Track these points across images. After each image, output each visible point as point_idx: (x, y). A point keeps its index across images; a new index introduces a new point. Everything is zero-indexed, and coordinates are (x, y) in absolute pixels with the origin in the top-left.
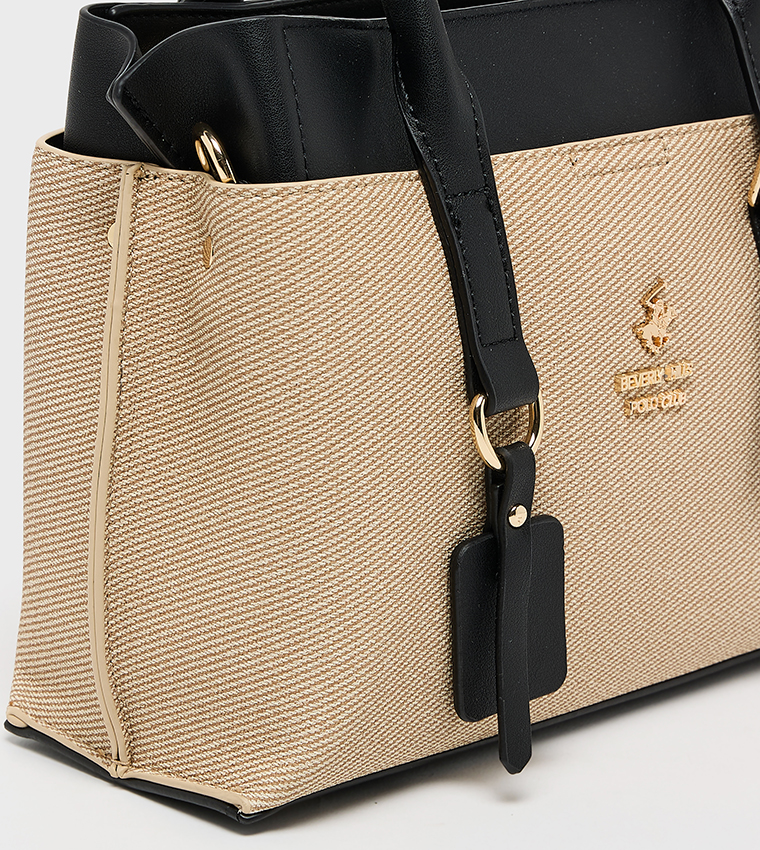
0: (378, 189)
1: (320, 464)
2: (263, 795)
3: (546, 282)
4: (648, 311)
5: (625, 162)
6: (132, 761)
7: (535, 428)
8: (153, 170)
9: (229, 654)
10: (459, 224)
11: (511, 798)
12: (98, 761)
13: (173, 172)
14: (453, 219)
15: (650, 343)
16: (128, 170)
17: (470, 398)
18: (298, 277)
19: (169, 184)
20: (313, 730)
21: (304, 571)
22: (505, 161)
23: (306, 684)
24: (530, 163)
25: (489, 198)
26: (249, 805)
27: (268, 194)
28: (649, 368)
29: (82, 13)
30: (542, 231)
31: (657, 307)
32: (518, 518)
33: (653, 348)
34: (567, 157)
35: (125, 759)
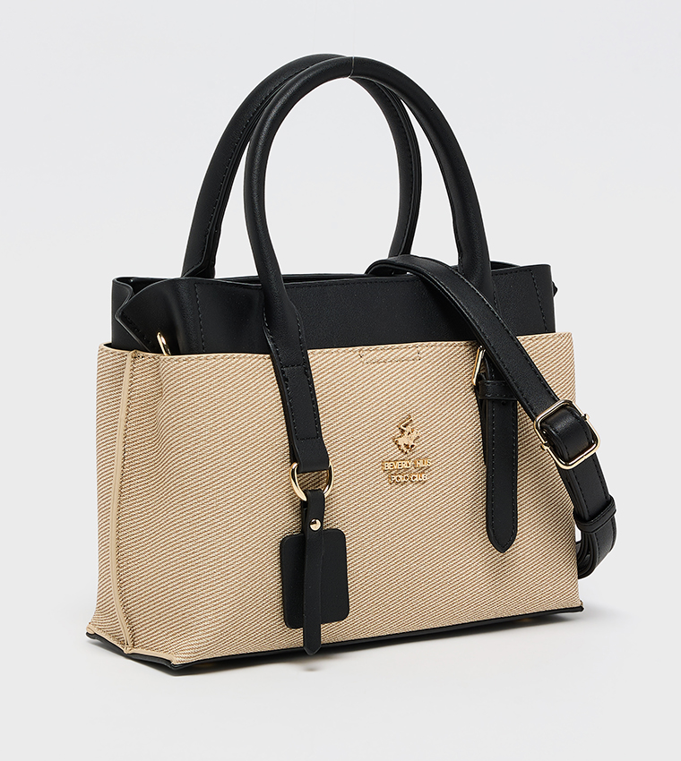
0: (241, 361)
1: (207, 491)
2: (183, 655)
3: (340, 413)
4: (403, 431)
5: (393, 357)
6: (134, 645)
7: (329, 483)
8: (142, 354)
9: (169, 586)
10: (287, 380)
11: (311, 670)
12: (120, 646)
13: (150, 355)
14: (284, 377)
15: (403, 447)
16: (129, 354)
17: (292, 463)
18: (195, 400)
19: (149, 360)
20: (206, 623)
21: (201, 544)
22: (320, 353)
23: (203, 600)
24: (334, 354)
25: (306, 368)
26: (177, 660)
27: (181, 360)
28: (404, 460)
29: (113, 281)
30: (339, 387)
31: (408, 429)
32: (316, 527)
33: (405, 450)
34: (358, 353)
35: (130, 644)
